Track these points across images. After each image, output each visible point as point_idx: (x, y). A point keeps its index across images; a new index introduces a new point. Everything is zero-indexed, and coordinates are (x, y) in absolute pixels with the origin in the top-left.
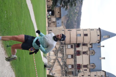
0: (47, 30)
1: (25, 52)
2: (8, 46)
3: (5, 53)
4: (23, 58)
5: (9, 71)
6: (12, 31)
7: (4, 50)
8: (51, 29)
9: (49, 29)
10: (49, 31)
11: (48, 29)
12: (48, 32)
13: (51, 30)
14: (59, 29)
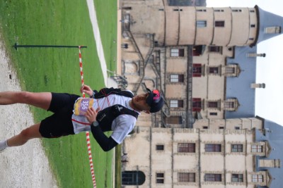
0: (118, 6)
1: (62, 64)
2: (16, 46)
3: (10, 64)
4: (56, 79)
5: (19, 109)
6: (27, 5)
7: (7, 55)
8: (130, 6)
9: (126, 6)
10: (125, 10)
11: (123, 4)
12: (122, 12)
13: (130, 8)
14: (151, 7)
